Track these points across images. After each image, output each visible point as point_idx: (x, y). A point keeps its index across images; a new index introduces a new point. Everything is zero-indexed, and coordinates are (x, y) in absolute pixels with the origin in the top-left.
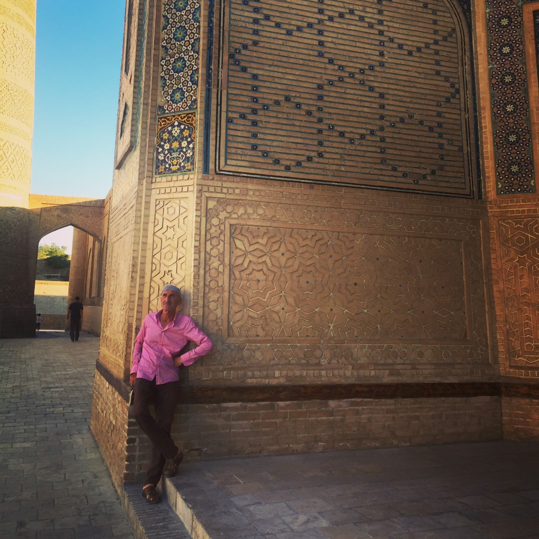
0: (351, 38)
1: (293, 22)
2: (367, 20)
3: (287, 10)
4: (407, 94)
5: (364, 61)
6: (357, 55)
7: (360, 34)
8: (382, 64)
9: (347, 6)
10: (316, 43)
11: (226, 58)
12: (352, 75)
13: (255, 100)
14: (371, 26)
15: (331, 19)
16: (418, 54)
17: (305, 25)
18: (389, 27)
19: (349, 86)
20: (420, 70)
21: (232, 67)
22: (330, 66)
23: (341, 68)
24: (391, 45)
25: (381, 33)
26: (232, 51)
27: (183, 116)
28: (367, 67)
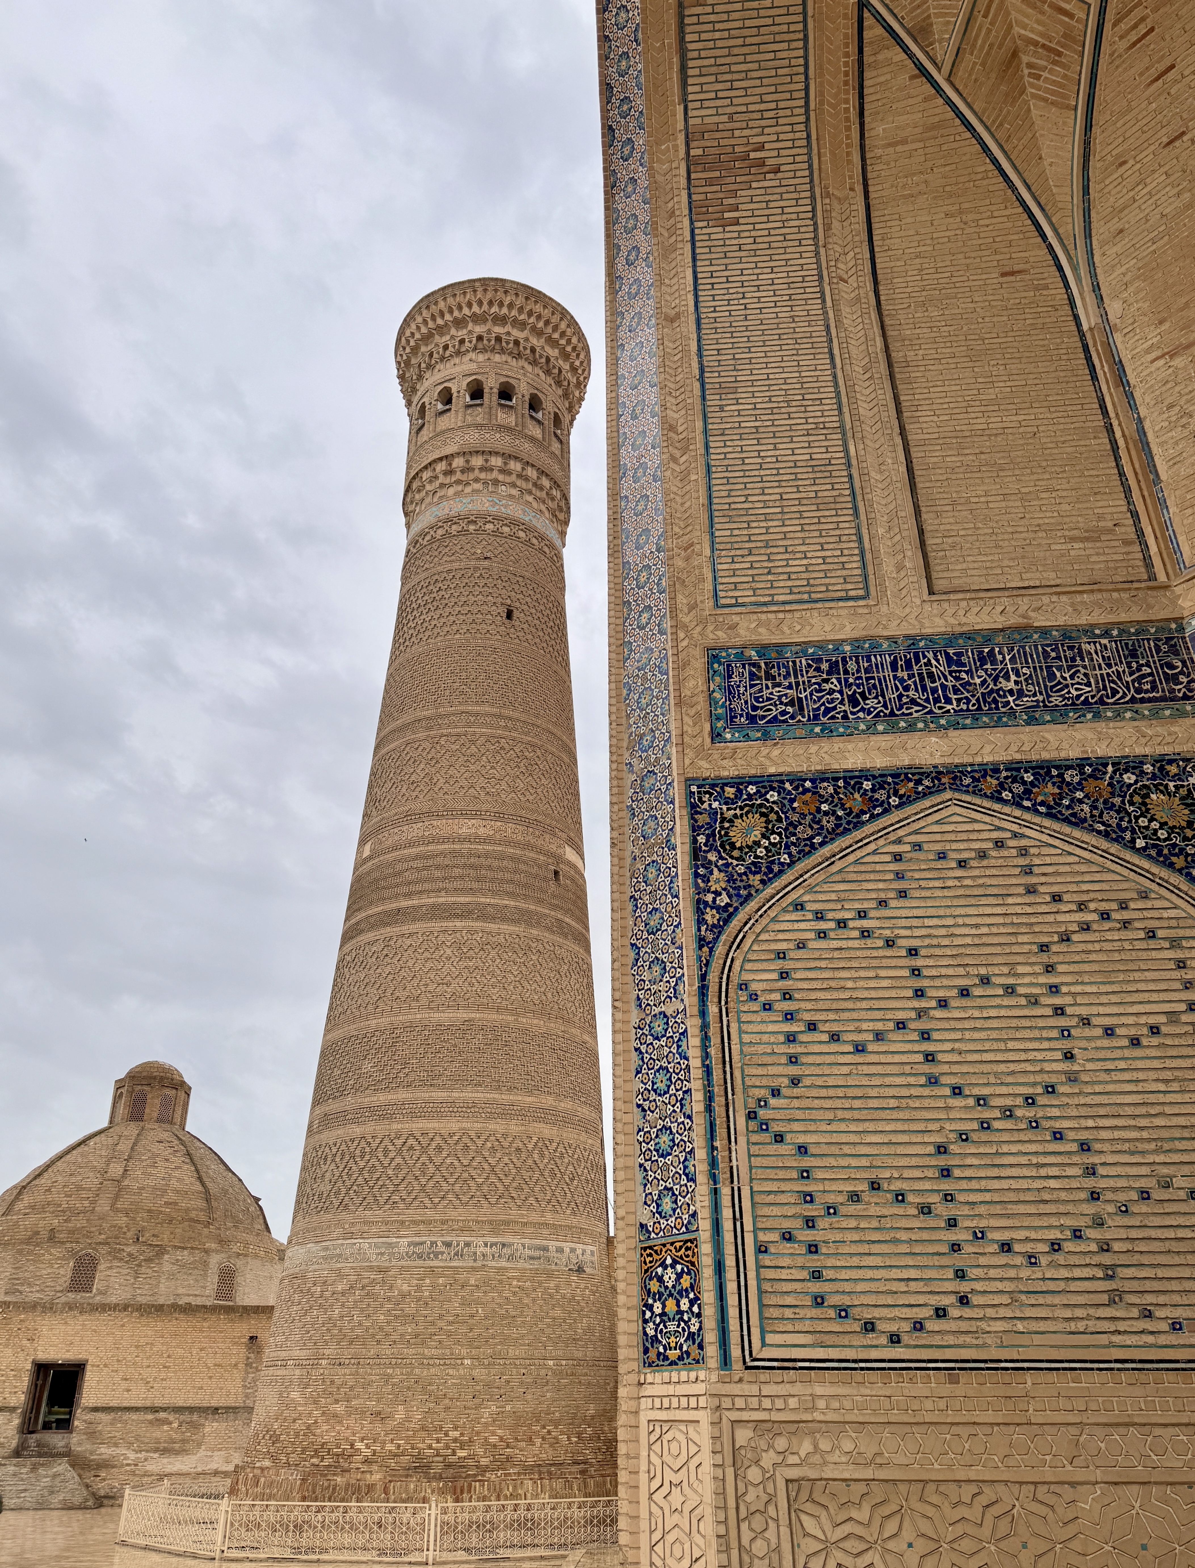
0: (994, 1035)
1: (865, 1026)
2: (1021, 990)
3: (850, 1005)
4: (1145, 1134)
5: (1031, 1079)
6: (1012, 1067)
7: (1014, 1023)
8: (1072, 1078)
9: (973, 971)
10: (920, 1058)
11: (741, 1121)
12: (1008, 1113)
13: (809, 1198)
14: (1034, 1001)
15: (943, 1004)
16: (1155, 1041)
17: (891, 1025)
18: (1074, 995)
19: (1006, 1137)
20: (1168, 1075)
21: (755, 1138)
22: (957, 1102)
23: (982, 1101)
24: (1087, 1032)
25: (1059, 1011)
26: (752, 1104)
27: (678, 1245)
28: (1040, 1090)
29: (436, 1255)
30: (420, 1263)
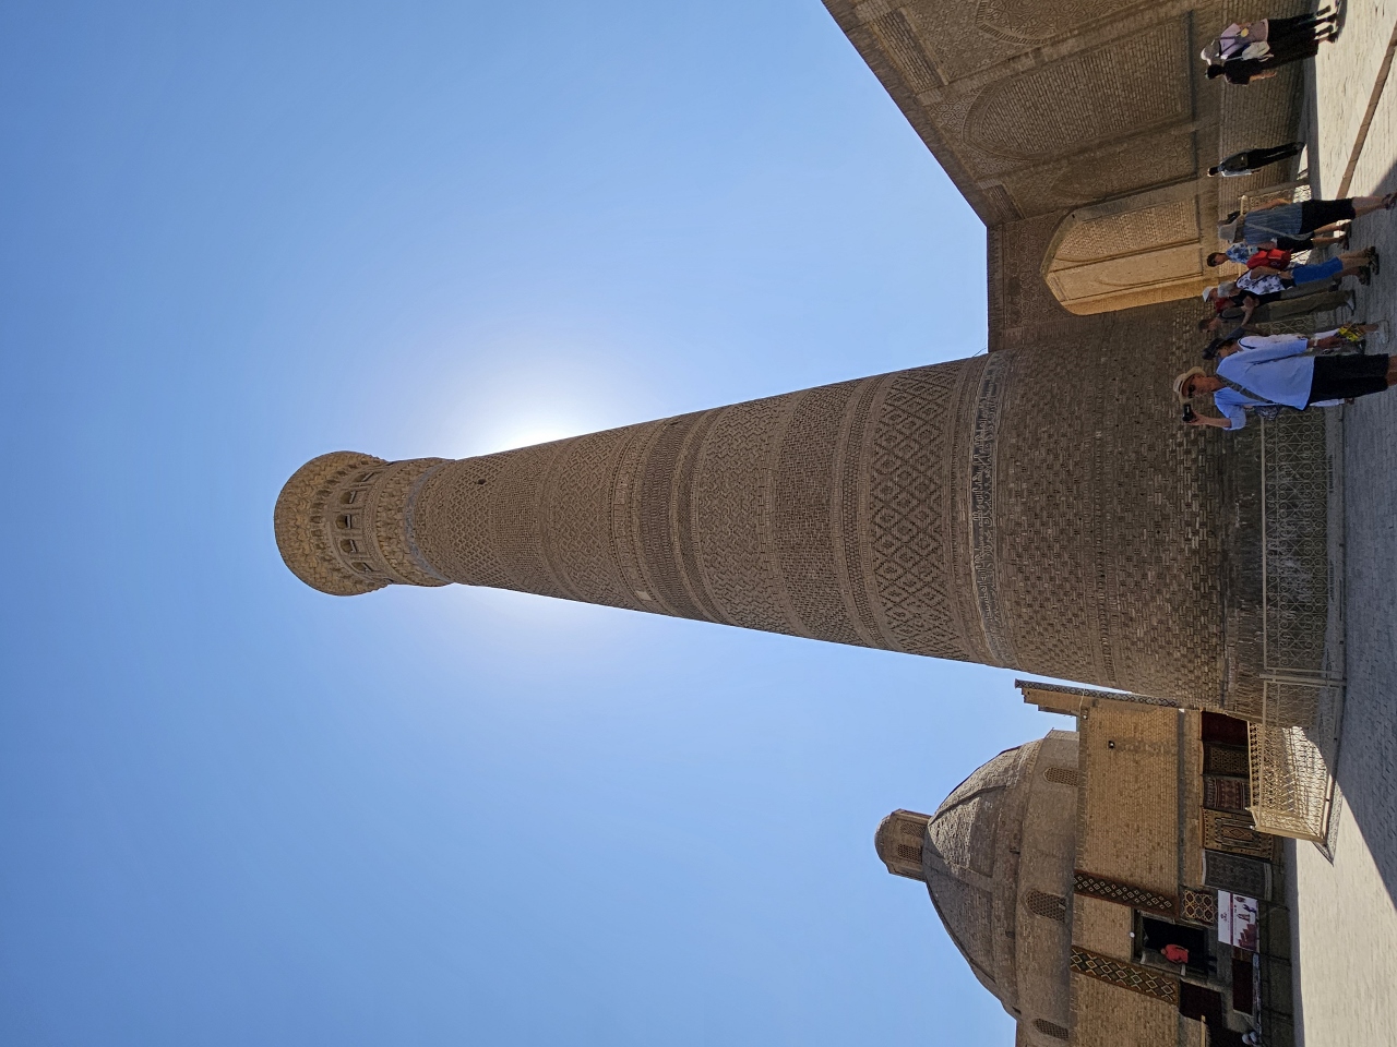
29: (985, 480)
30: (993, 496)
